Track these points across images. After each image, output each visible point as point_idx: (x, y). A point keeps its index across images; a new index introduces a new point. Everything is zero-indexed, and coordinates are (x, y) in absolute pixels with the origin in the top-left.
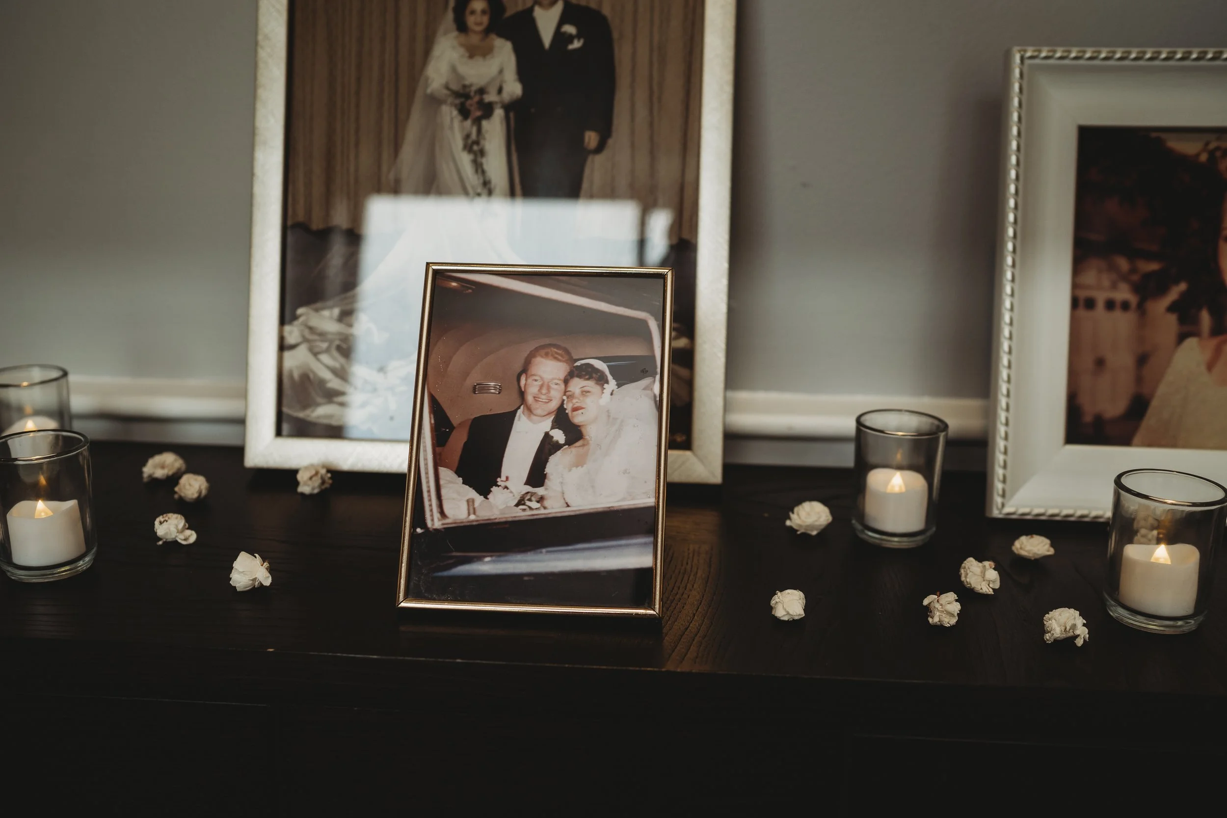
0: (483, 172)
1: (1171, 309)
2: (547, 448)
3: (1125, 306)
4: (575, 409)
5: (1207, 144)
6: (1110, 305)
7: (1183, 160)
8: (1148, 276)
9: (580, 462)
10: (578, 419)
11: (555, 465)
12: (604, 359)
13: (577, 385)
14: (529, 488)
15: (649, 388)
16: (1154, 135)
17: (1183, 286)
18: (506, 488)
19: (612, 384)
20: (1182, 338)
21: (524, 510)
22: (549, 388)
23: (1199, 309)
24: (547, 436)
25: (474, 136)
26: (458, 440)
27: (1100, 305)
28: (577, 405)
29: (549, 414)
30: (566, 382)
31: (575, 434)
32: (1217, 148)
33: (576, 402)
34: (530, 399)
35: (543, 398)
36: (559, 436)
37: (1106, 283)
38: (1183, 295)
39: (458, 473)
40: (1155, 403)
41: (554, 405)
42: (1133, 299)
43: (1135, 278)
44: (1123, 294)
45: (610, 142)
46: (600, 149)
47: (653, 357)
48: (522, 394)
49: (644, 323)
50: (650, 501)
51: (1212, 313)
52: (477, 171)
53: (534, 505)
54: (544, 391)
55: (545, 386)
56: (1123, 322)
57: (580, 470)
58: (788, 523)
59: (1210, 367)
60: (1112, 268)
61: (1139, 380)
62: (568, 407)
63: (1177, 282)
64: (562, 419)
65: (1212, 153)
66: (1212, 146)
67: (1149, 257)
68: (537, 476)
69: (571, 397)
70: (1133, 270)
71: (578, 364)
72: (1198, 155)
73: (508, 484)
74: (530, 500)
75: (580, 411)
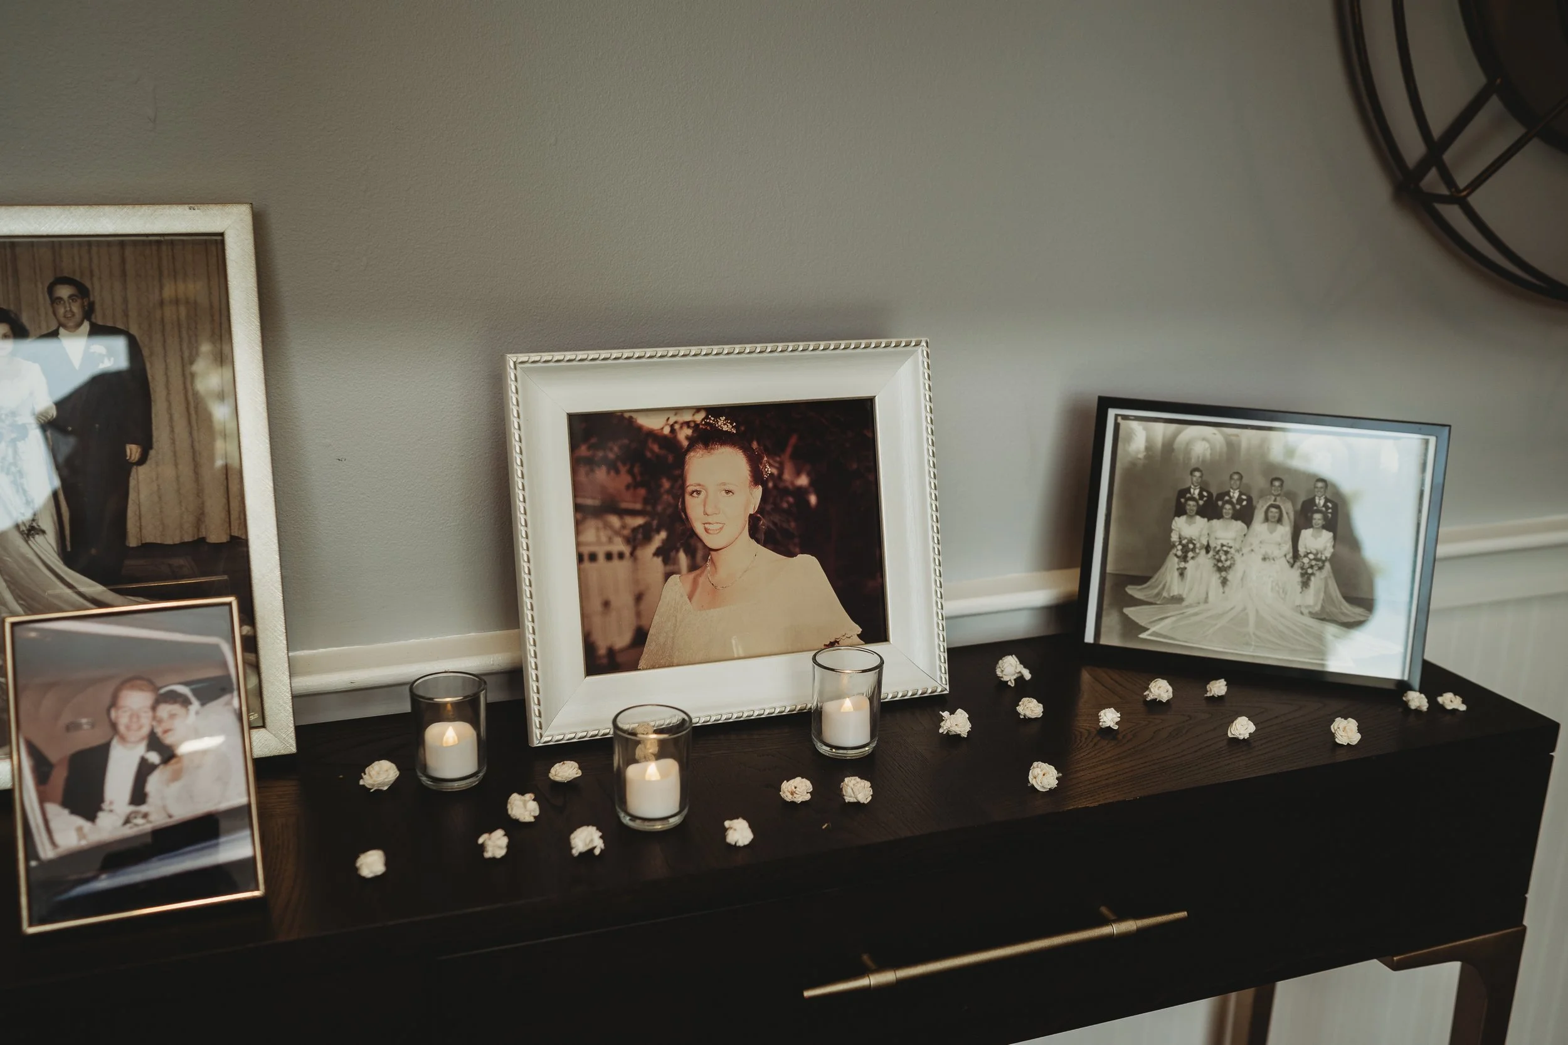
0: (25, 492)
1: (657, 553)
2: (144, 770)
3: (621, 556)
4: (166, 732)
5: (668, 419)
6: (609, 556)
7: (652, 435)
8: (635, 530)
9: (176, 777)
10: (168, 740)
11: (153, 784)
12: (186, 684)
13: (164, 710)
14: (132, 808)
15: (229, 703)
16: (627, 415)
17: (663, 535)
18: (111, 811)
19: (196, 705)
20: (667, 576)
21: (131, 828)
22: (138, 717)
23: (678, 551)
24: (143, 762)
25: (10, 459)
26: (59, 777)
27: (601, 557)
28: (168, 727)
29: (142, 739)
30: (154, 708)
31: (168, 755)
32: (676, 422)
33: (165, 726)
34: (122, 728)
35: (134, 726)
36: (154, 757)
37: (604, 539)
38: (665, 542)
39: (65, 804)
40: (651, 632)
41: (145, 731)
42: (626, 550)
43: (626, 532)
44: (619, 546)
45: (152, 453)
46: (142, 460)
47: (229, 677)
48: (114, 726)
49: (217, 647)
50: (243, 800)
51: (686, 553)
52: (18, 491)
53: (140, 821)
54: (135, 720)
55: (135, 716)
56: (621, 568)
57: (176, 786)
58: (361, 782)
59: (690, 598)
60: (607, 526)
61: (638, 614)
62: (159, 731)
63: (658, 532)
64: (154, 742)
65: (672, 426)
66: (671, 421)
67: (634, 513)
68: (139, 796)
69: (160, 721)
70: (624, 527)
71: (163, 691)
72: (662, 428)
73: (113, 807)
74: (135, 818)
75: (170, 733)
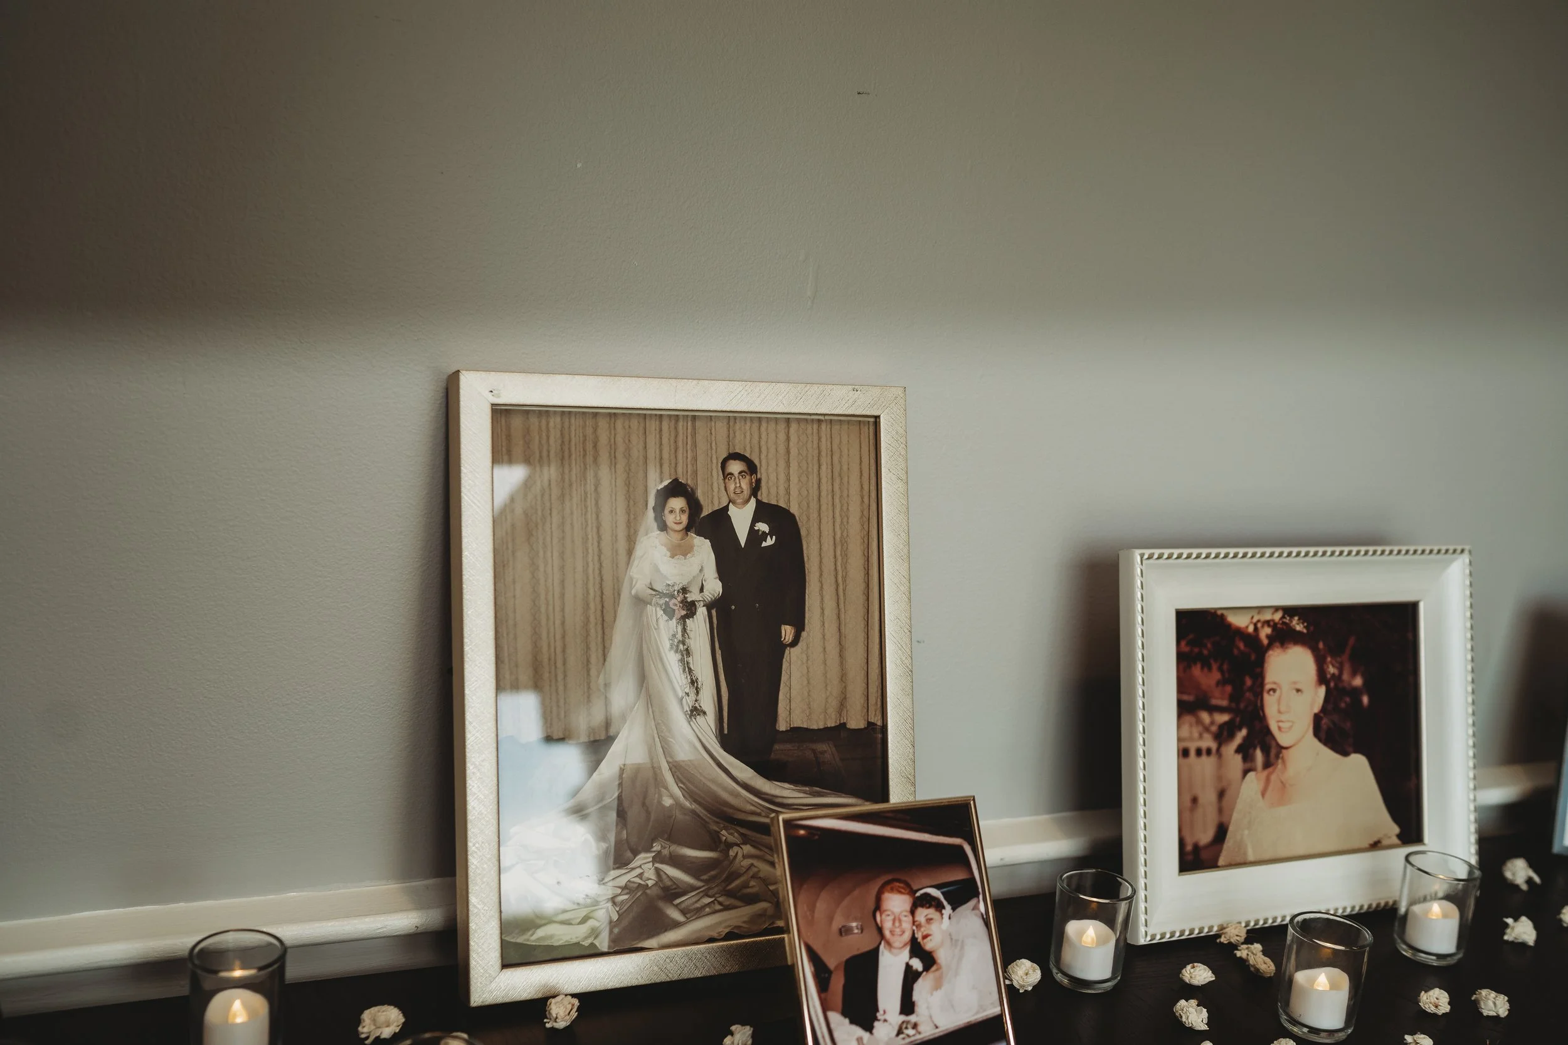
0: (690, 670)
1: (1238, 750)
2: (910, 978)
3: (1209, 752)
4: (925, 937)
5: (1252, 617)
6: (1199, 752)
7: (1239, 633)
8: (1222, 727)
9: (938, 985)
10: (929, 945)
11: (920, 991)
12: (938, 887)
13: (922, 914)
14: (903, 1018)
15: (976, 908)
16: (1219, 612)
17: (1244, 732)
18: (885, 1021)
19: (948, 909)
20: (1245, 772)
21: (904, 1039)
22: (900, 921)
23: (1255, 749)
24: (908, 967)
25: (679, 636)
26: (838, 983)
27: (1192, 753)
28: (925, 933)
29: (905, 945)
30: (913, 912)
31: (929, 960)
32: (1259, 621)
33: (925, 930)
34: (887, 933)
35: (898, 931)
36: (917, 964)
37: (1196, 735)
38: (1245, 739)
39: (845, 1014)
40: (1231, 828)
41: (907, 936)
42: (1213, 745)
43: (1214, 728)
44: (1208, 742)
45: (804, 634)
46: (794, 643)
47: (974, 879)
48: (880, 930)
49: (960, 848)
50: (996, 1010)
51: (1262, 750)
52: (684, 670)
53: (911, 1032)
54: (897, 924)
55: (896, 920)
56: (1208, 763)
57: (938, 994)
59: (1263, 794)
60: (1199, 722)
61: (1220, 811)
62: (919, 936)
63: (1240, 729)
64: (916, 948)
65: (1255, 625)
66: (1255, 620)
67: (1221, 710)
68: (907, 1006)
69: (919, 926)
70: (1212, 723)
71: (918, 894)
72: (1247, 627)
73: (887, 1017)
74: (906, 1028)
75: (929, 938)
